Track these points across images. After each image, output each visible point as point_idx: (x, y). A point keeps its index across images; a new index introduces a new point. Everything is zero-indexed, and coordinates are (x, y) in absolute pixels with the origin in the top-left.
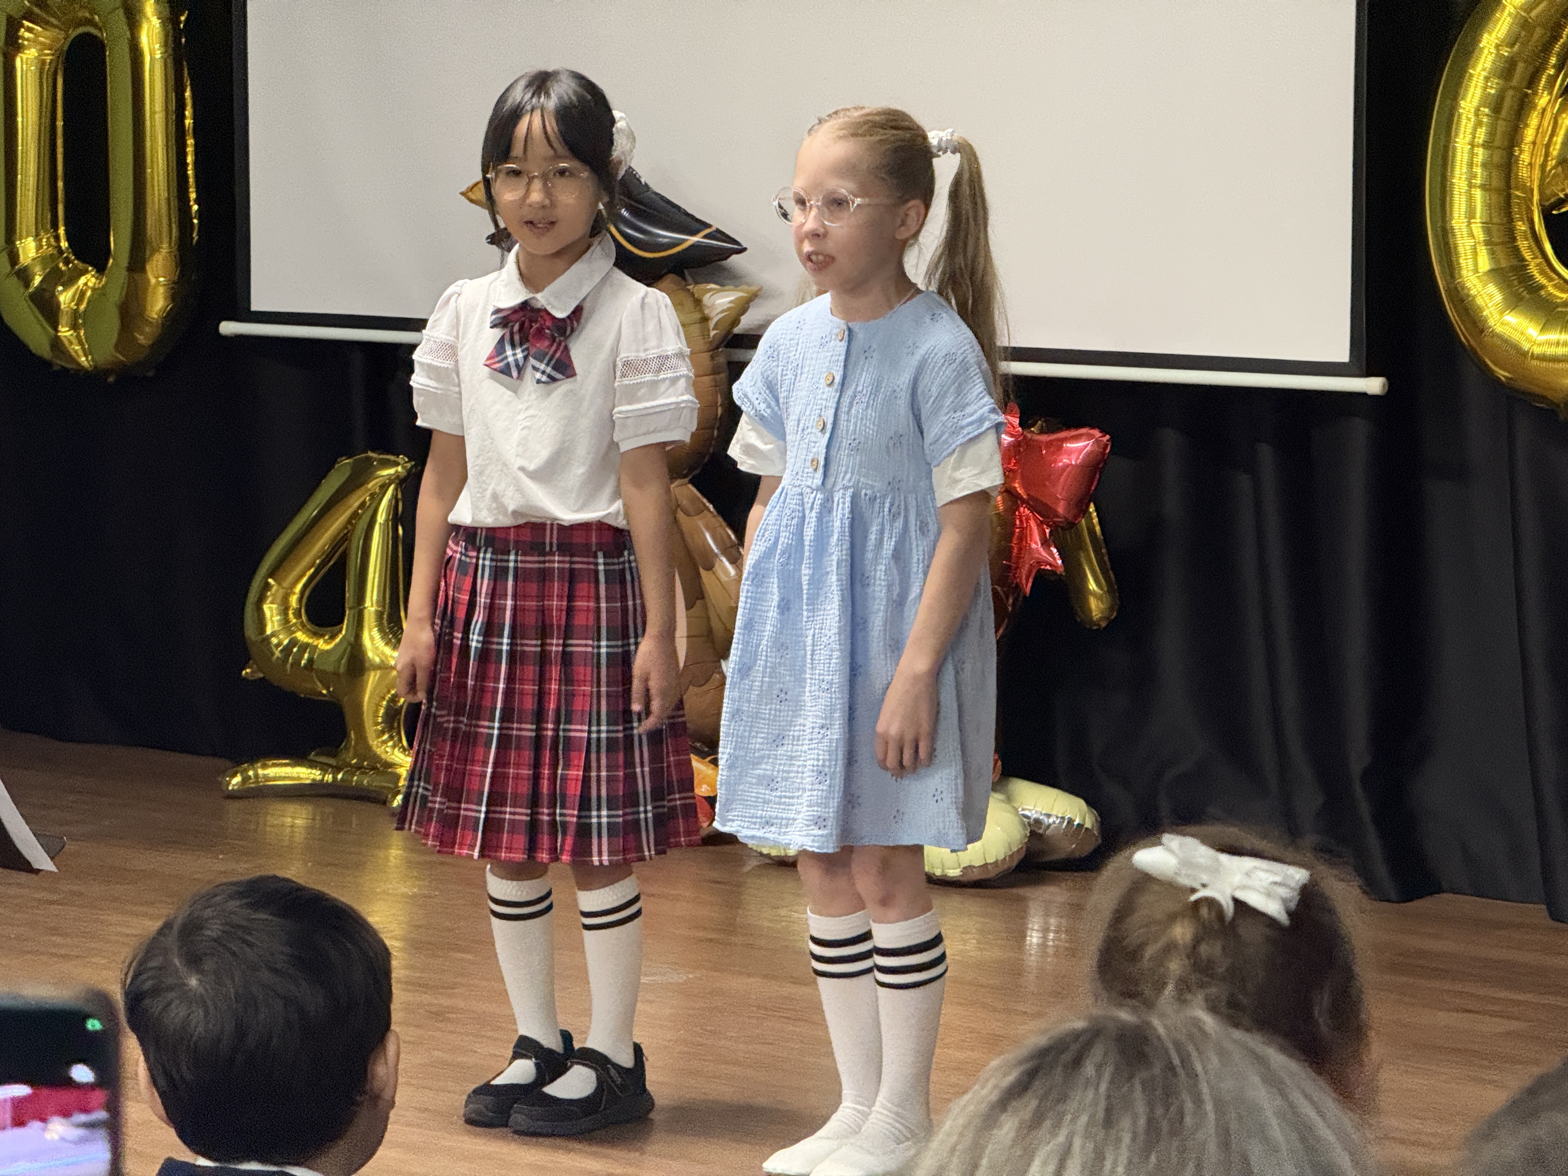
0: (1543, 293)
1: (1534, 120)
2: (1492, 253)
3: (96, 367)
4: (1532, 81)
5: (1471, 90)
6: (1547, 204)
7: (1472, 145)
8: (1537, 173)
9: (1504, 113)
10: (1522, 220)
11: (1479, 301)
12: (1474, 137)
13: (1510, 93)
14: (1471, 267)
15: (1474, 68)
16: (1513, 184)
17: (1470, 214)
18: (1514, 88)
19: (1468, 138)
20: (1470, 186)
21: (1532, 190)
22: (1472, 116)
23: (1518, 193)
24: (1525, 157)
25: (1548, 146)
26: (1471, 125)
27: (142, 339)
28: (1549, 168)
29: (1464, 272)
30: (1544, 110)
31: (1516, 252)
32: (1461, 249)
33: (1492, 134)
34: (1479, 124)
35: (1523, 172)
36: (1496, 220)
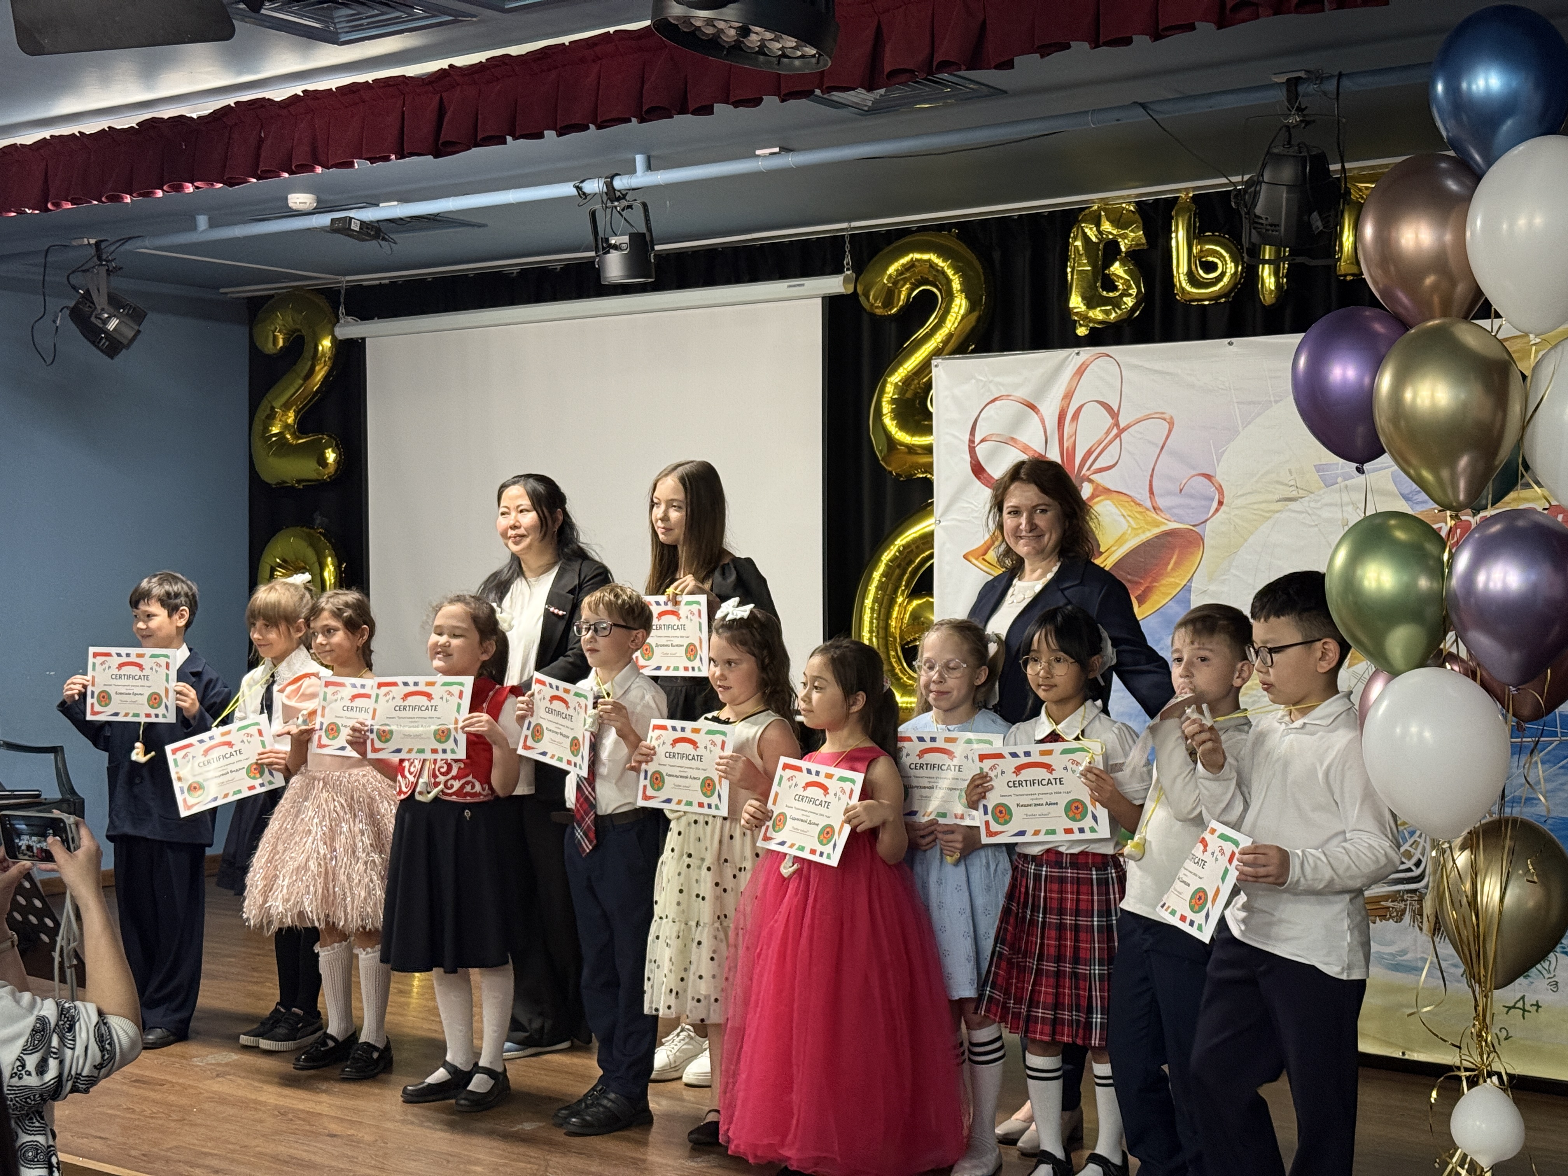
1: (896, 608)
5: (870, 596)
6: (903, 643)
7: (871, 618)
9: (884, 606)
10: (892, 650)
12: (872, 615)
13: (886, 597)
15: (870, 586)
16: (888, 634)
18: (888, 595)
20: (871, 636)
21: (896, 638)
22: (871, 606)
23: (890, 639)
24: (893, 624)
28: (903, 628)
30: (900, 604)
33: (878, 614)
34: (873, 609)
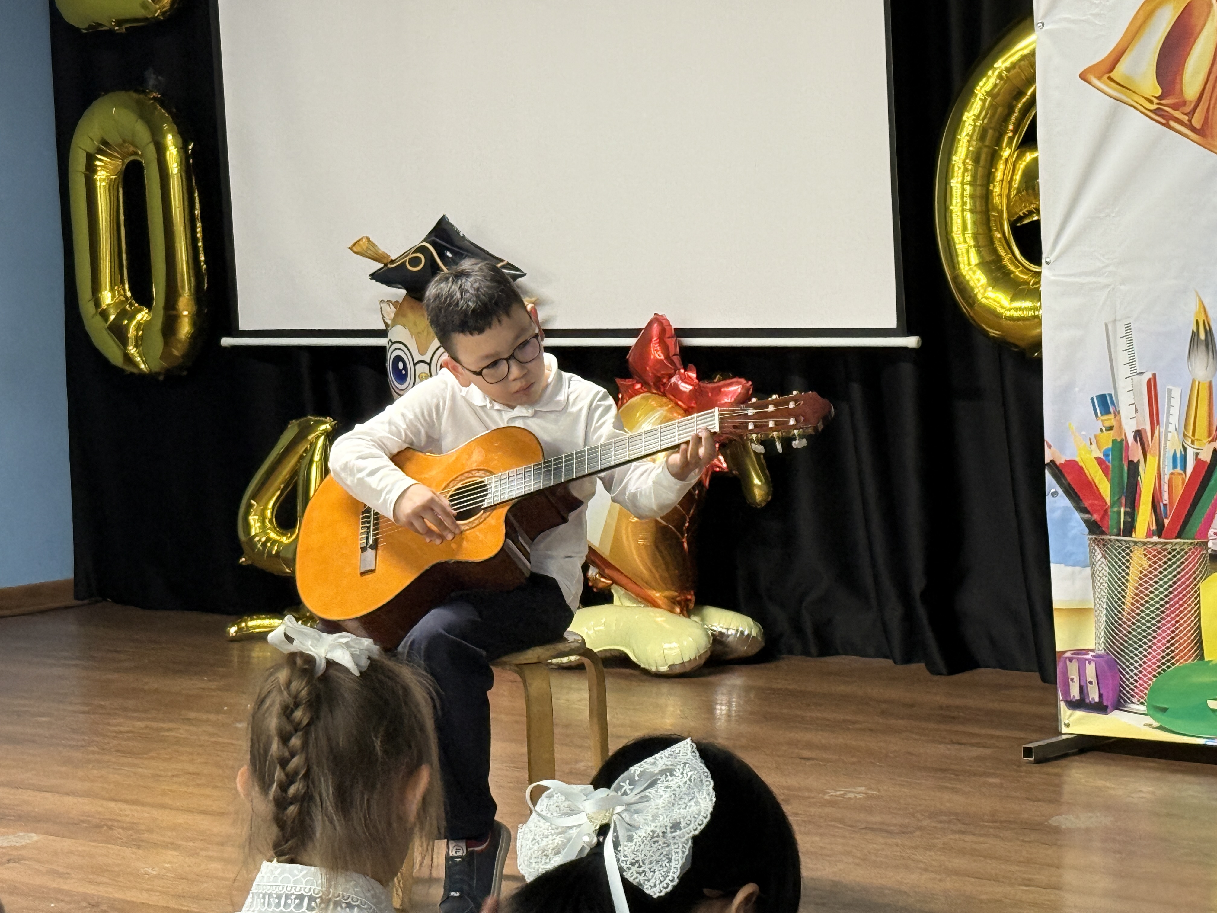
0: (1012, 276)
1: (1001, 166)
2: (979, 252)
3: (151, 370)
4: (998, 141)
5: (960, 149)
6: (1012, 219)
7: (963, 184)
8: (1004, 201)
9: (982, 163)
10: (997, 230)
11: (972, 283)
12: (963, 179)
13: (985, 150)
14: (966, 262)
15: (960, 135)
16: (990, 206)
17: (965, 228)
18: (986, 146)
19: (960, 179)
20: (963, 210)
21: (1002, 211)
22: (961, 166)
23: (993, 213)
25: (1010, 183)
26: (961, 171)
27: (176, 353)
28: (1012, 197)
29: (962, 266)
30: (1007, 159)
31: (995, 251)
32: (959, 251)
33: (974, 177)
34: (966, 170)
35: (997, 200)
36: (981, 231)
